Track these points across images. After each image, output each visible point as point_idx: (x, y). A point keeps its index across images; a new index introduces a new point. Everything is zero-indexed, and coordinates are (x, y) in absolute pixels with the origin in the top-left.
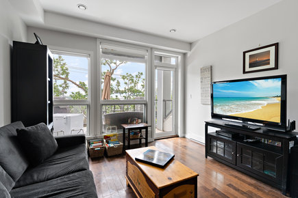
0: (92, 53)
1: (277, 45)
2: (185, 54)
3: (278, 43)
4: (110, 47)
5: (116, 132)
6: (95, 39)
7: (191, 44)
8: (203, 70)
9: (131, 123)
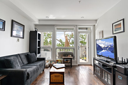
0: (53, 30)
1: (123, 20)
2: (95, 25)
3: (124, 19)
4: (59, 27)
5: (61, 59)
6: (54, 25)
7: (96, 20)
8: (100, 33)
9: (67, 56)
